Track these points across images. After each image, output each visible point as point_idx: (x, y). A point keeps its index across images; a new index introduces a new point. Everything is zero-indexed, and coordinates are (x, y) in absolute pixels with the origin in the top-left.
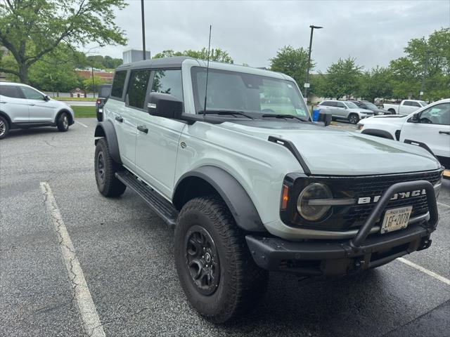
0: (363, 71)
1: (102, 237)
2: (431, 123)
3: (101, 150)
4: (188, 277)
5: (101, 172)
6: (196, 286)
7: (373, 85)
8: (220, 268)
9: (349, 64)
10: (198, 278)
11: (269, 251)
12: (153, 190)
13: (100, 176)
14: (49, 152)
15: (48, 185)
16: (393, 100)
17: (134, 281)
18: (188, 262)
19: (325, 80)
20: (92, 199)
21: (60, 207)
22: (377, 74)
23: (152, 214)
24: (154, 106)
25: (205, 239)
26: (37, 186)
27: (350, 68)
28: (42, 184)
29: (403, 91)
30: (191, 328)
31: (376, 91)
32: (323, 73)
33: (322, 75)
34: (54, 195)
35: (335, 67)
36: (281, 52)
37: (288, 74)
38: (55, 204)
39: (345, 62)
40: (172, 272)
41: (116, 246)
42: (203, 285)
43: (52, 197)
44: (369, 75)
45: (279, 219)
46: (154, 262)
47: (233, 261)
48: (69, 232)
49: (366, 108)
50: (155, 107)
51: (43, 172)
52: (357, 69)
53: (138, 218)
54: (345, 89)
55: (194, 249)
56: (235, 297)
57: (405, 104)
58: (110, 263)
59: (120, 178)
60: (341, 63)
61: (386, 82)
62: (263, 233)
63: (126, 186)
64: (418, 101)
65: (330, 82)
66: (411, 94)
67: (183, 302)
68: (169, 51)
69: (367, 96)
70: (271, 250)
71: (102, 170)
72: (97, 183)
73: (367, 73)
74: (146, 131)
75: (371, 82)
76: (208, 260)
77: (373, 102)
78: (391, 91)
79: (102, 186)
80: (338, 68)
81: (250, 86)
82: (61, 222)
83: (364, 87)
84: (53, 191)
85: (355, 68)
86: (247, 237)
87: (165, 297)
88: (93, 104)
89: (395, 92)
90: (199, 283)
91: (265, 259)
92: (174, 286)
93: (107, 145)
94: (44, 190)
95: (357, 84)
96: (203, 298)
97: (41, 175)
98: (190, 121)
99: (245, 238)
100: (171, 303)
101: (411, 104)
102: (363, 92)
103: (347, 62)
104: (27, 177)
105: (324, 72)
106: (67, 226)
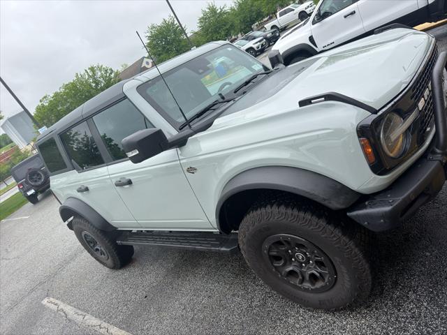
0: (227, 9)
1: (159, 310)
2: (332, 14)
3: (83, 230)
4: (289, 287)
5: (97, 250)
6: (306, 290)
7: (243, 16)
8: (330, 260)
9: (213, 10)
10: (302, 281)
11: (386, 212)
12: (171, 232)
13: (98, 254)
14: (17, 267)
15: (51, 299)
16: (266, 19)
17: (236, 327)
18: (281, 274)
19: (202, 36)
20: (109, 281)
21: (87, 311)
22: (240, 5)
23: (180, 252)
24: (136, 152)
25: (288, 243)
26: (43, 307)
27: (215, 12)
28: (45, 302)
29: (270, 5)
30: (333, 330)
31: (249, 20)
32: (196, 31)
33: (196, 33)
34: (69, 304)
35: (202, 20)
36: (149, 34)
37: (217, 39)
38: (80, 312)
39: (207, 10)
40: (259, 292)
41: (183, 307)
42: (313, 284)
43: (69, 307)
44: (234, 10)
45: (374, 175)
46: (234, 295)
47: (346, 245)
48: (123, 329)
49: (254, 38)
50: (138, 152)
51: (33, 290)
52: (221, 10)
53: (172, 265)
54: (223, 33)
55: (278, 258)
56: (366, 274)
57: (281, 15)
58: (195, 329)
59: (125, 243)
60: (205, 13)
61: (252, 6)
62: (362, 199)
63: (132, 246)
64: (289, 7)
65: (207, 34)
66: (278, 5)
67: (298, 312)
68: (45, 97)
69: (245, 28)
70: (388, 208)
71: (97, 247)
72: (101, 262)
73: (231, 9)
74: (130, 182)
75: (240, 14)
76: (303, 259)
77: (252, 30)
78: (260, 12)
79: (110, 262)
80: (206, 19)
81: (201, 71)
82: (105, 325)
83: (237, 22)
84: (63, 301)
85: (219, 10)
86: (348, 214)
87: (279, 319)
88: (16, 190)
89: (264, 10)
90: (307, 285)
91: (385, 222)
92: (275, 303)
93: (87, 221)
94: (54, 307)
95: (230, 23)
96: (323, 296)
97: (34, 295)
98: (180, 143)
99: (348, 216)
100: (291, 321)
101: (285, 12)
102: (239, 27)
103: (209, 9)
104: (23, 307)
105: (197, 29)
106: (115, 325)
